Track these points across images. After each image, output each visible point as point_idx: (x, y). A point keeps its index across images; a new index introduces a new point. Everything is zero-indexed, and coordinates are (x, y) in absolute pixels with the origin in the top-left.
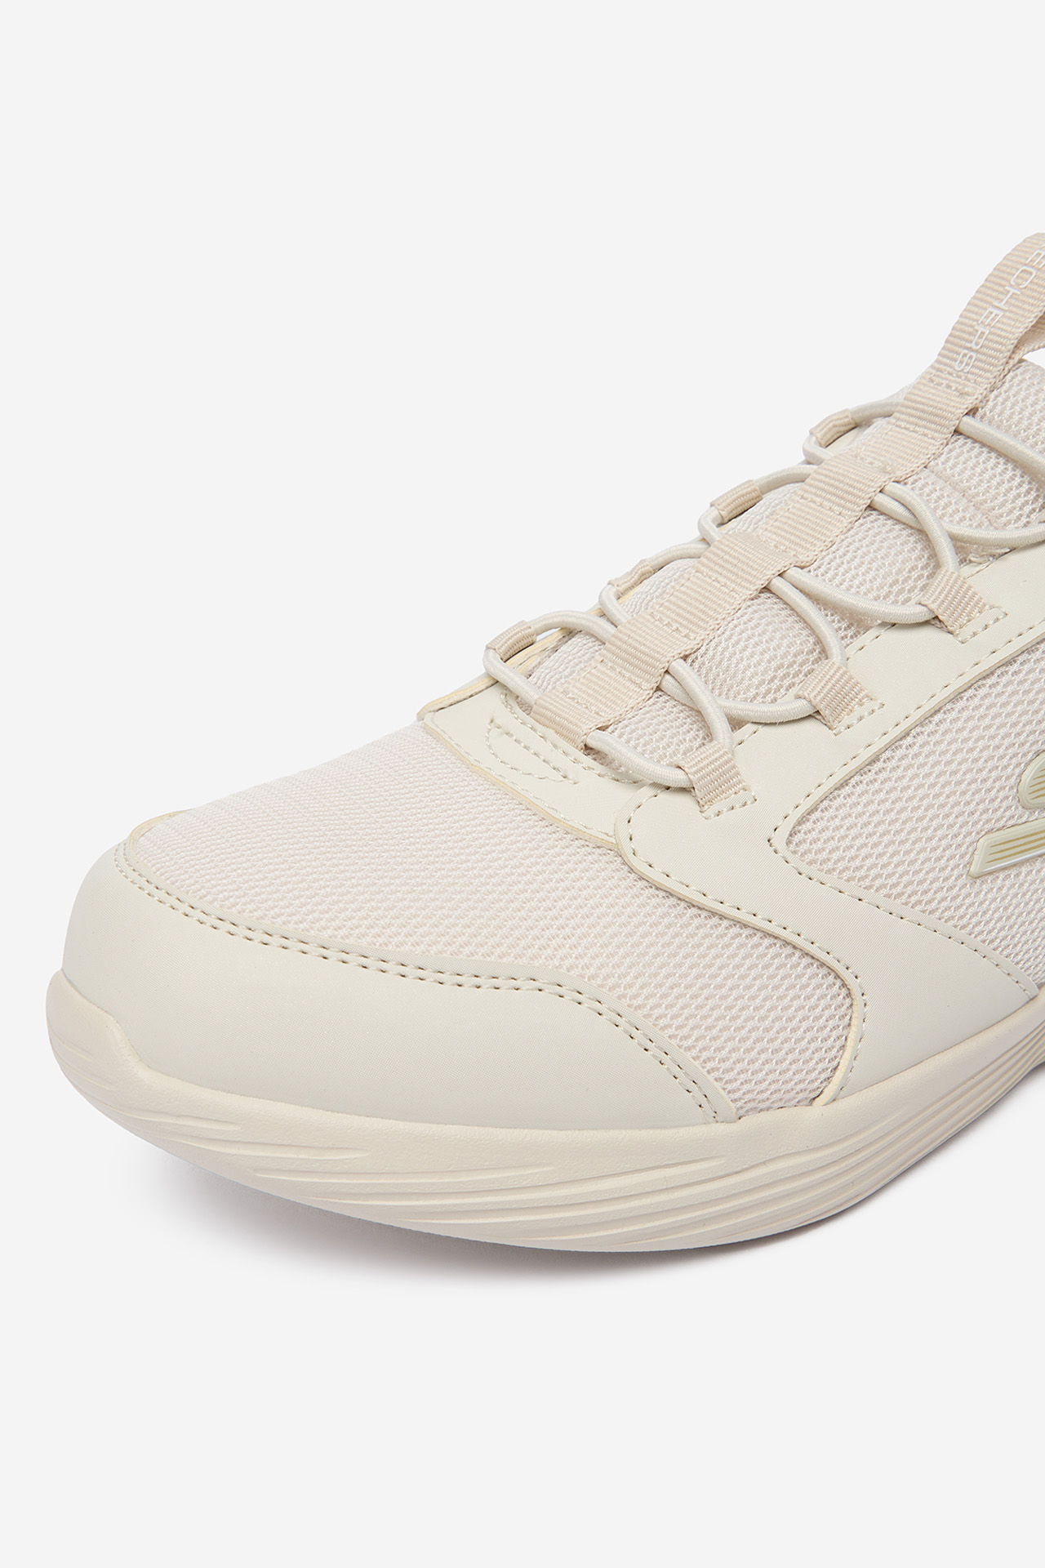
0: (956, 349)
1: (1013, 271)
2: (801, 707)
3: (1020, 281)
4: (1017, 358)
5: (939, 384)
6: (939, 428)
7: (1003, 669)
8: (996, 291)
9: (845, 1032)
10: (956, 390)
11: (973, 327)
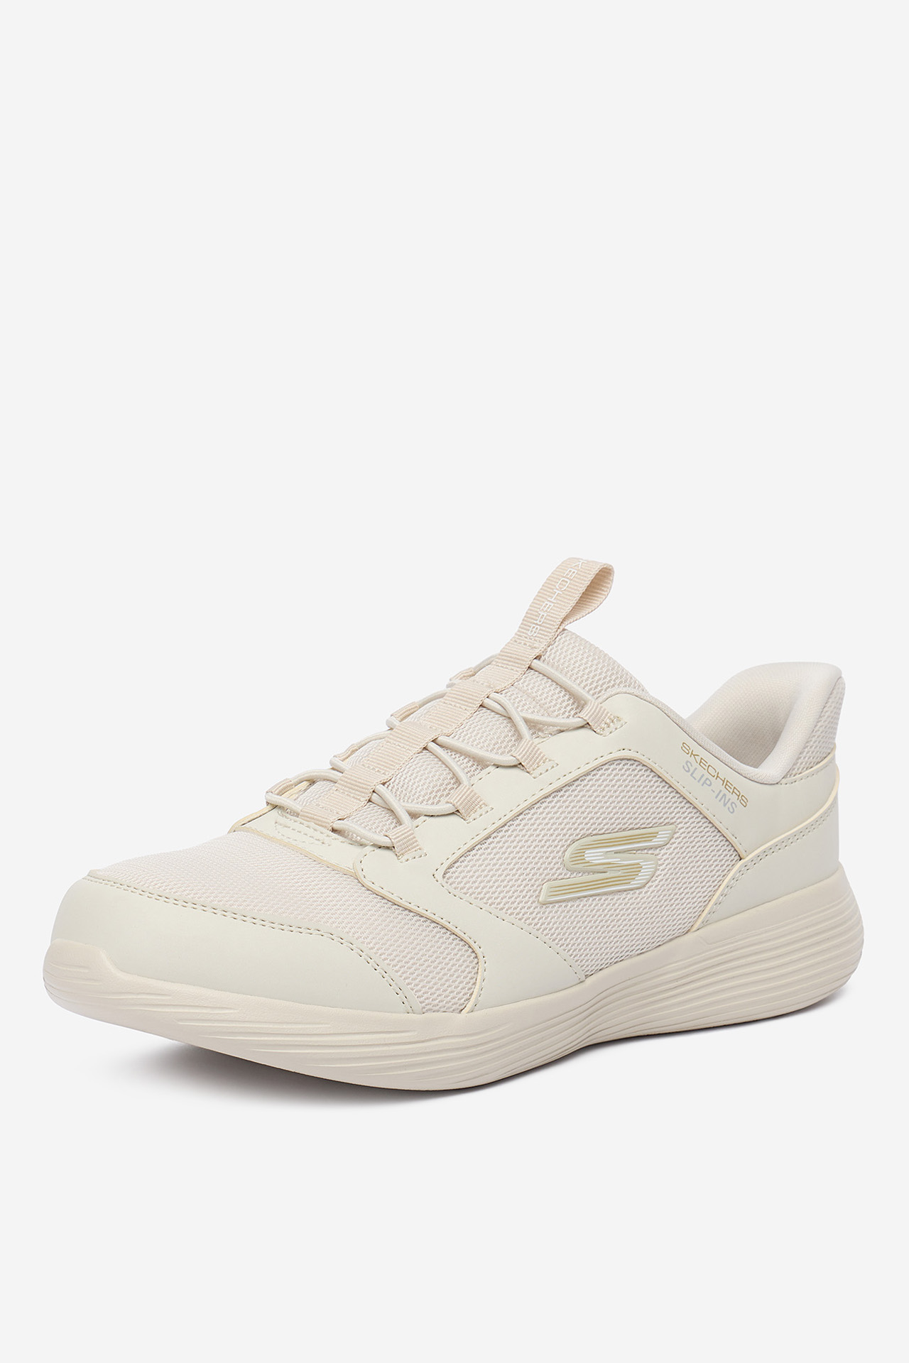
0: (529, 624)
1: (557, 581)
2: (449, 808)
3: (560, 586)
4: (561, 628)
5: (520, 643)
6: (519, 666)
7: (555, 794)
8: (549, 592)
9: (475, 976)
10: (529, 646)
11: (537, 612)
